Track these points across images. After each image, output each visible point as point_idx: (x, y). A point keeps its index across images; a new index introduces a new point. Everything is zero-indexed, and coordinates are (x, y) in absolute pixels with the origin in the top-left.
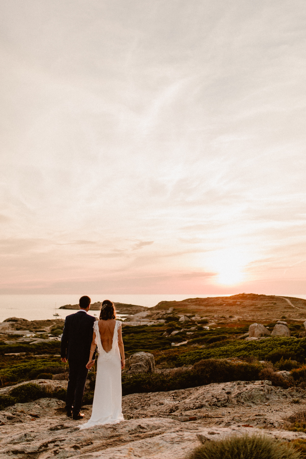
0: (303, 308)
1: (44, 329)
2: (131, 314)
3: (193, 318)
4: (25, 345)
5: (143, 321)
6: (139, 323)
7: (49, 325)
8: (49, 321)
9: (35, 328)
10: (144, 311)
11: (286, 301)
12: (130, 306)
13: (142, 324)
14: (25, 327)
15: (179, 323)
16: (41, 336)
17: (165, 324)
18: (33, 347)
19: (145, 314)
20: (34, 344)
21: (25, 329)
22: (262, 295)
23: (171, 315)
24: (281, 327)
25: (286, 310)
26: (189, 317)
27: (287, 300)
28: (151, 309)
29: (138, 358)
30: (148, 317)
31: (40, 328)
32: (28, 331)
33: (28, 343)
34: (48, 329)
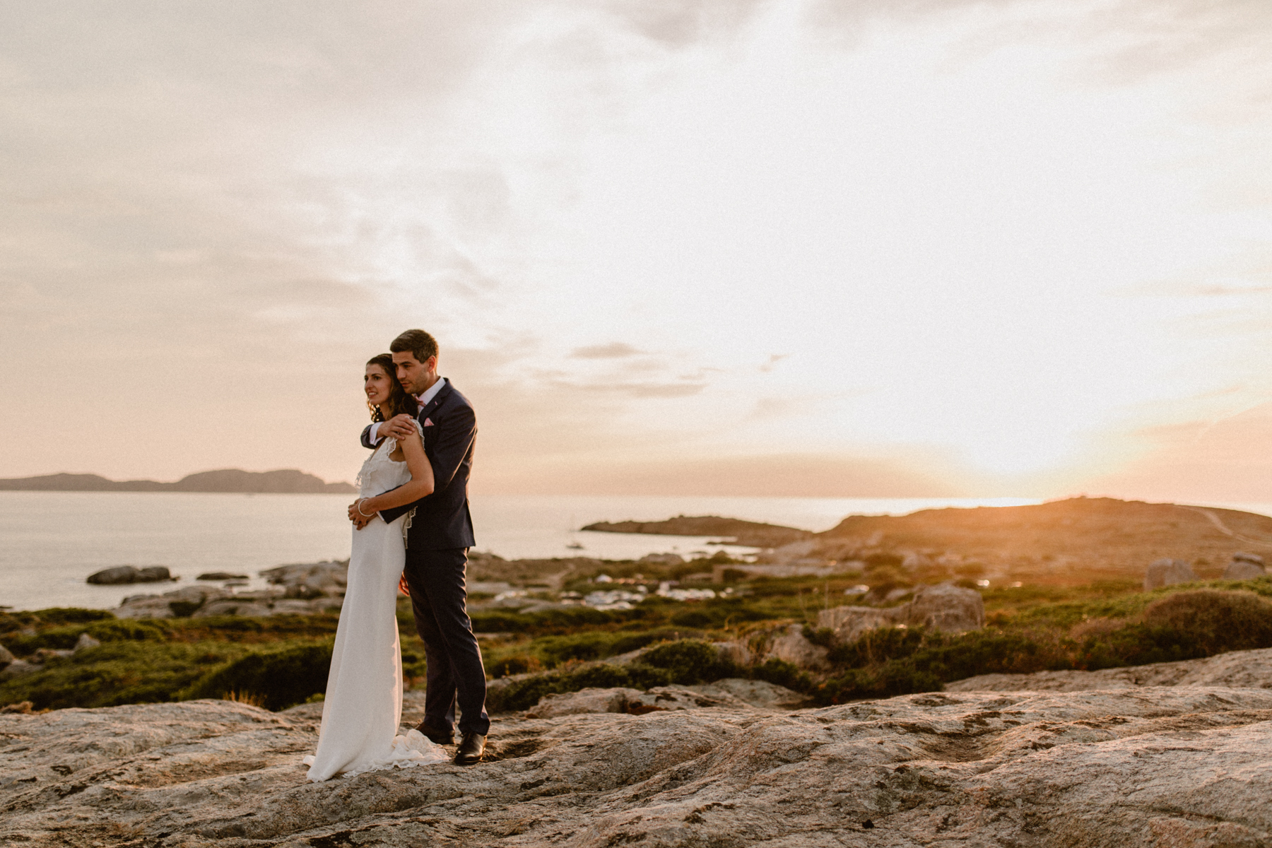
0: (1256, 538)
1: (546, 582)
2: (767, 546)
3: (942, 560)
4: (508, 616)
5: (806, 565)
6: (793, 569)
7: (557, 571)
8: (555, 560)
9: (524, 577)
10: (803, 539)
11: (1205, 519)
12: (765, 526)
13: (803, 571)
14: (497, 575)
15: (904, 572)
16: (544, 597)
17: (866, 574)
18: (530, 620)
19: (806, 547)
20: (531, 614)
21: (498, 580)
22: (1137, 502)
23: (879, 551)
24: (1245, 569)
25: (1207, 544)
26: (931, 556)
27: (1211, 516)
28: (823, 535)
29: (940, 602)
30: (814, 554)
31: (536, 577)
32: (504, 585)
33: (515, 611)
34: (555, 579)
